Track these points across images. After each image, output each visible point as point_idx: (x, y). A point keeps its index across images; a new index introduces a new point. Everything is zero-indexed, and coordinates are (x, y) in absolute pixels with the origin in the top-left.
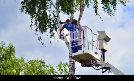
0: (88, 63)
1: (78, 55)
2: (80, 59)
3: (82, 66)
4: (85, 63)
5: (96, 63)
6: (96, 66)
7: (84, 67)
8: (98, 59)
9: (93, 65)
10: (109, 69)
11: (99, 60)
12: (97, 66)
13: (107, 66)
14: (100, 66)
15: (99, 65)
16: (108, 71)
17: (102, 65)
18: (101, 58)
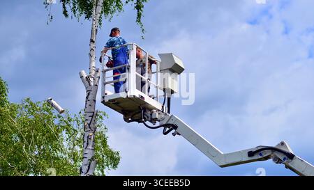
0: (137, 115)
1: (117, 99)
2: (120, 107)
3: (126, 120)
4: (131, 114)
5: (151, 114)
6: (151, 121)
7: (129, 122)
8: (155, 109)
9: (145, 118)
10: (175, 127)
11: (159, 110)
12: (154, 120)
13: (171, 122)
14: (159, 121)
15: (156, 119)
16: (173, 131)
17: (163, 119)
18: (163, 107)
